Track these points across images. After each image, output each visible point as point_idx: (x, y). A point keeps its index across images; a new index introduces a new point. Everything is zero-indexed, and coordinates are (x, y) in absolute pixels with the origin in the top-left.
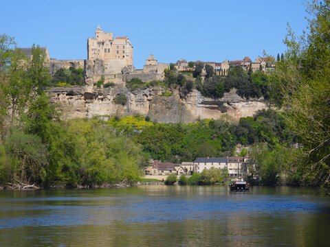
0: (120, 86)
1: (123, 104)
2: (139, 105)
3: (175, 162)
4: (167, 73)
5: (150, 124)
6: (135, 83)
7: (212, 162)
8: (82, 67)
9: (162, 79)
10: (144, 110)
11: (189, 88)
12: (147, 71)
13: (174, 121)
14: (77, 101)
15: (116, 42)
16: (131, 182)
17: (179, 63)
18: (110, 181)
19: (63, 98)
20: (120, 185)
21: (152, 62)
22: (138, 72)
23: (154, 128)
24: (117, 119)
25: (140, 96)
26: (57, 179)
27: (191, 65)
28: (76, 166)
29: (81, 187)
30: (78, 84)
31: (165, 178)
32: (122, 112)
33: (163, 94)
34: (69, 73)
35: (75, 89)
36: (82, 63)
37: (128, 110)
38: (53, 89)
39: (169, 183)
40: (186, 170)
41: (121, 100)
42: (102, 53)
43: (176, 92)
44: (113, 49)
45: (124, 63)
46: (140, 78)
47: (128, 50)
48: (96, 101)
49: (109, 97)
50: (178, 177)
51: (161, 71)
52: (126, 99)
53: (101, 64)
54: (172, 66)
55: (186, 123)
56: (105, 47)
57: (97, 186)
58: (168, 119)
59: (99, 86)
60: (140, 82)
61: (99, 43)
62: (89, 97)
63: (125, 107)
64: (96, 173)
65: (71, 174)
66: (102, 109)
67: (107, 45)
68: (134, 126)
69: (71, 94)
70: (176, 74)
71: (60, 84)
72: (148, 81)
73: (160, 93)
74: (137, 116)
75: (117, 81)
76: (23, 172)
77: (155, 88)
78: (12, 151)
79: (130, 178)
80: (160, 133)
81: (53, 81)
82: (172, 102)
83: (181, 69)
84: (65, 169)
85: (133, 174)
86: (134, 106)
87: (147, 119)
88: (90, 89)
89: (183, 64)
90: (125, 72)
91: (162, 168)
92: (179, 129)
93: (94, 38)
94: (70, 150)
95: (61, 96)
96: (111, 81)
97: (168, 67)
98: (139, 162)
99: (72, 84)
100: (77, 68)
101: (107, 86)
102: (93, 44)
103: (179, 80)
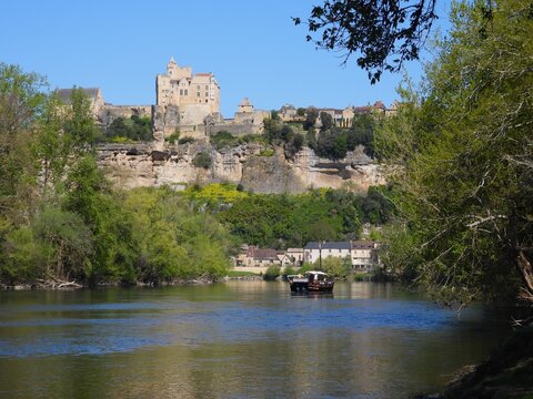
0: (201, 142)
1: (206, 167)
2: (228, 169)
3: (278, 248)
4: (267, 124)
5: (243, 195)
6: (222, 138)
7: (330, 248)
8: (149, 116)
9: (261, 132)
10: (235, 176)
11: (298, 145)
12: (239, 121)
13: (277, 191)
14: (142, 163)
15: (196, 80)
16: (214, 277)
17: (284, 109)
18: (184, 275)
19: (122, 158)
20: (198, 281)
21: (247, 109)
22: (227, 123)
23: (249, 201)
24: (197, 188)
25: (228, 158)
26: (108, 274)
27: (301, 112)
28: (135, 256)
29: (142, 284)
30: (143, 138)
31: (264, 270)
32: (205, 179)
33: (262, 153)
34: (130, 124)
35: (139, 146)
36: (149, 110)
37: (213, 175)
38: (108, 146)
39: (269, 277)
40: (294, 259)
41: (203, 162)
42: (177, 95)
43: (280, 151)
44: (192, 90)
45: (207, 110)
46: (229, 131)
47: (213, 91)
48: (168, 163)
49: (186, 157)
50: (282, 269)
51: (259, 122)
52: (210, 160)
53: (174, 110)
54: (274, 115)
55: (294, 193)
56: (180, 87)
57: (164, 283)
58: (268, 189)
59: (172, 143)
60: (229, 136)
61: (172, 82)
62: (159, 157)
63: (209, 172)
64: (163, 265)
65: (127, 267)
66: (176, 174)
67: (184, 85)
68: (221, 198)
69: (133, 153)
70: (279, 125)
71: (118, 139)
72: (241, 135)
73: (257, 152)
74: (225, 184)
75: (197, 135)
76: (60, 264)
77: (251, 145)
78: (43, 235)
79: (212, 271)
80: (257, 208)
81: (108, 135)
82: (275, 164)
83: (287, 118)
84: (119, 259)
85: (218, 266)
86: (221, 170)
87: (240, 189)
88: (159, 147)
89: (289, 112)
90: (208, 122)
91: (260, 257)
92: (284, 202)
93: (165, 75)
94: (124, 234)
95: (119, 156)
96: (189, 135)
97: (268, 116)
98: (226, 249)
99: (136, 140)
100: (142, 116)
101: (183, 142)
102: (164, 84)
103: (285, 134)
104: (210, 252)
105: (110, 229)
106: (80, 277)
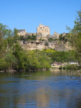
0: (46, 40)
1: (47, 46)
2: (52, 46)
3: (62, 62)
4: (60, 37)
5: (55, 51)
6: (51, 39)
7: (73, 62)
8: (35, 35)
9: (58, 38)
10: (53, 47)
11: (66, 41)
12: (54, 36)
13: (62, 51)
14: (34, 45)
15: (45, 28)
16: (48, 69)
17: (63, 33)
18: (40, 68)
19: (30, 44)
20: (44, 70)
21: (56, 33)
22: (52, 36)
23: (56, 52)
24: (45, 50)
25: (52, 43)
27: (67, 34)
28: (28, 64)
29: (31, 70)
30: (34, 40)
31: (59, 67)
32: (47, 48)
33: (59, 43)
34: (32, 37)
35: (33, 41)
36: (35, 34)
37: (49, 47)
38: (27, 41)
39: (60, 69)
40: (65, 65)
41: (47, 44)
42: (41, 31)
43: (62, 42)
44: (44, 30)
45: (47, 34)
46: (52, 38)
47: (49, 30)
48: (39, 45)
49: (43, 43)
50: (63, 67)
51: (58, 36)
52: (48, 44)
53: (41, 34)
54: (61, 35)
55: (65, 51)
56: (42, 29)
57: (36, 70)
58: (60, 50)
59: (40, 40)
60: (52, 39)
61: (40, 28)
62: (37, 44)
63: (48, 47)
64: (35, 66)
65: (27, 67)
66: (41, 47)
67: (43, 29)
68: (50, 52)
69: (32, 43)
70: (62, 37)
71: (29, 40)
72: (54, 39)
73: (58, 42)
74: (51, 49)
75: (45, 39)
77: (56, 41)
80: (58, 54)
81: (27, 39)
82: (61, 45)
83: (64, 35)
84: (25, 65)
85: (48, 66)
86: (50, 46)
87: (54, 50)
88: (38, 41)
89: (64, 34)
90: (48, 36)
91: (58, 64)
92: (63, 53)
93: (39, 27)
95: (29, 43)
96: (44, 39)
97: (60, 35)
98: (50, 63)
99: (33, 40)
100: (34, 35)
101: (42, 40)
102: (38, 28)
103: (63, 39)
104: (46, 63)
105: (22, 58)
106: (16, 69)
